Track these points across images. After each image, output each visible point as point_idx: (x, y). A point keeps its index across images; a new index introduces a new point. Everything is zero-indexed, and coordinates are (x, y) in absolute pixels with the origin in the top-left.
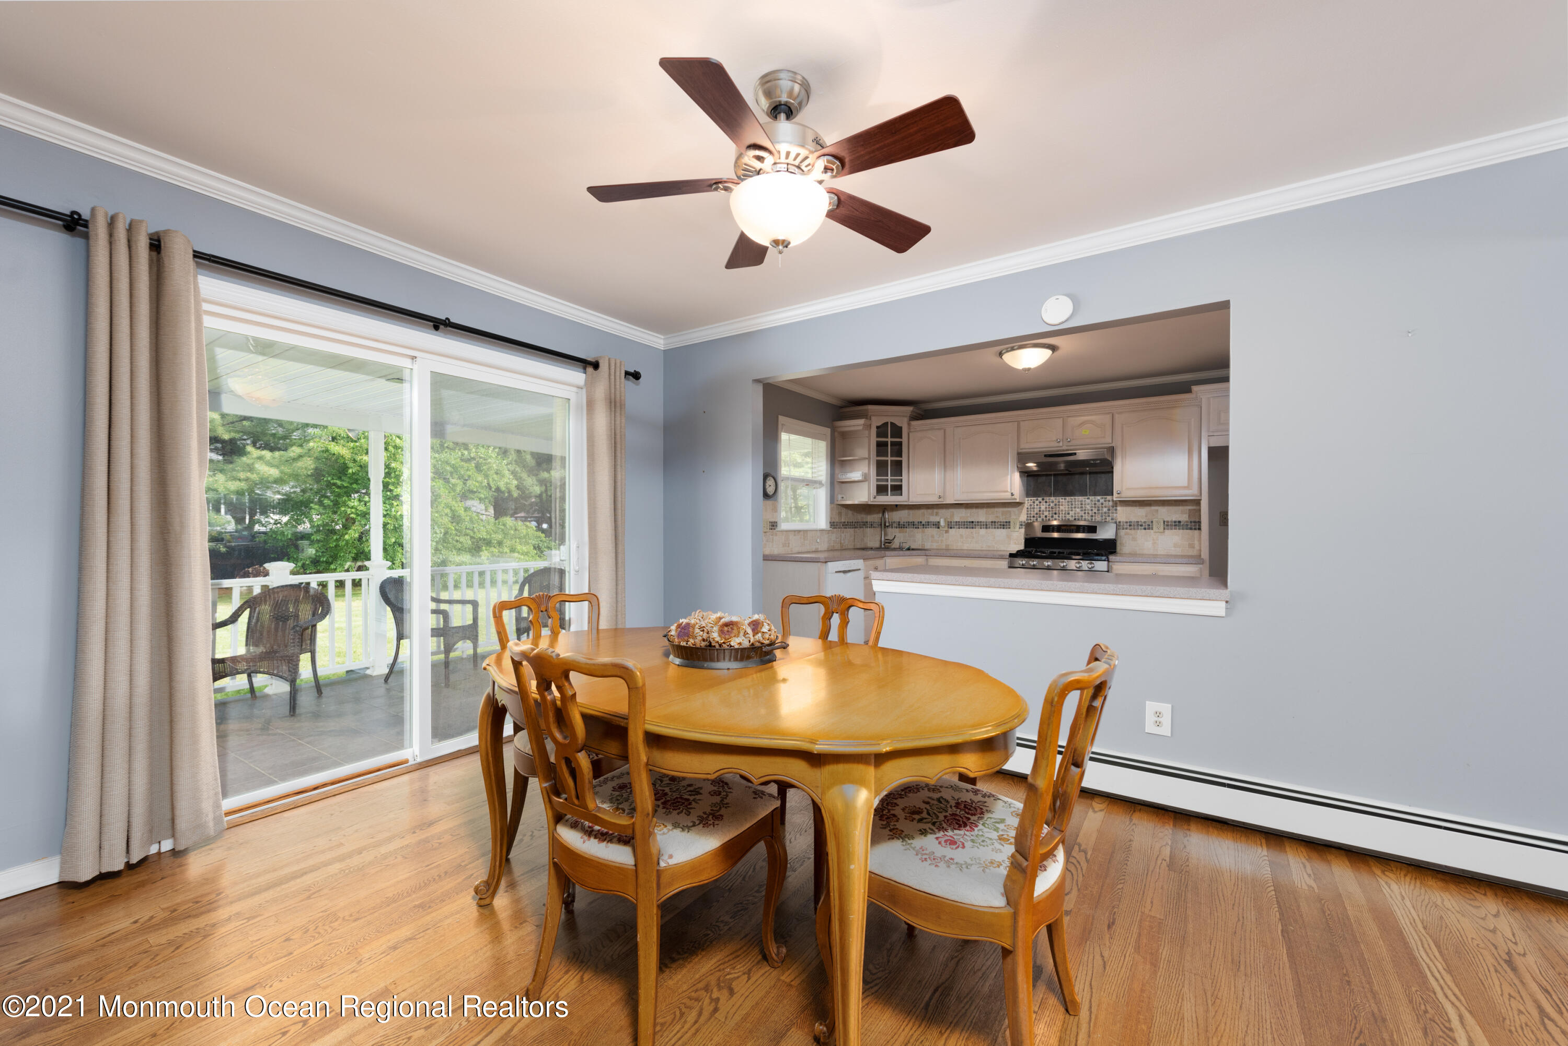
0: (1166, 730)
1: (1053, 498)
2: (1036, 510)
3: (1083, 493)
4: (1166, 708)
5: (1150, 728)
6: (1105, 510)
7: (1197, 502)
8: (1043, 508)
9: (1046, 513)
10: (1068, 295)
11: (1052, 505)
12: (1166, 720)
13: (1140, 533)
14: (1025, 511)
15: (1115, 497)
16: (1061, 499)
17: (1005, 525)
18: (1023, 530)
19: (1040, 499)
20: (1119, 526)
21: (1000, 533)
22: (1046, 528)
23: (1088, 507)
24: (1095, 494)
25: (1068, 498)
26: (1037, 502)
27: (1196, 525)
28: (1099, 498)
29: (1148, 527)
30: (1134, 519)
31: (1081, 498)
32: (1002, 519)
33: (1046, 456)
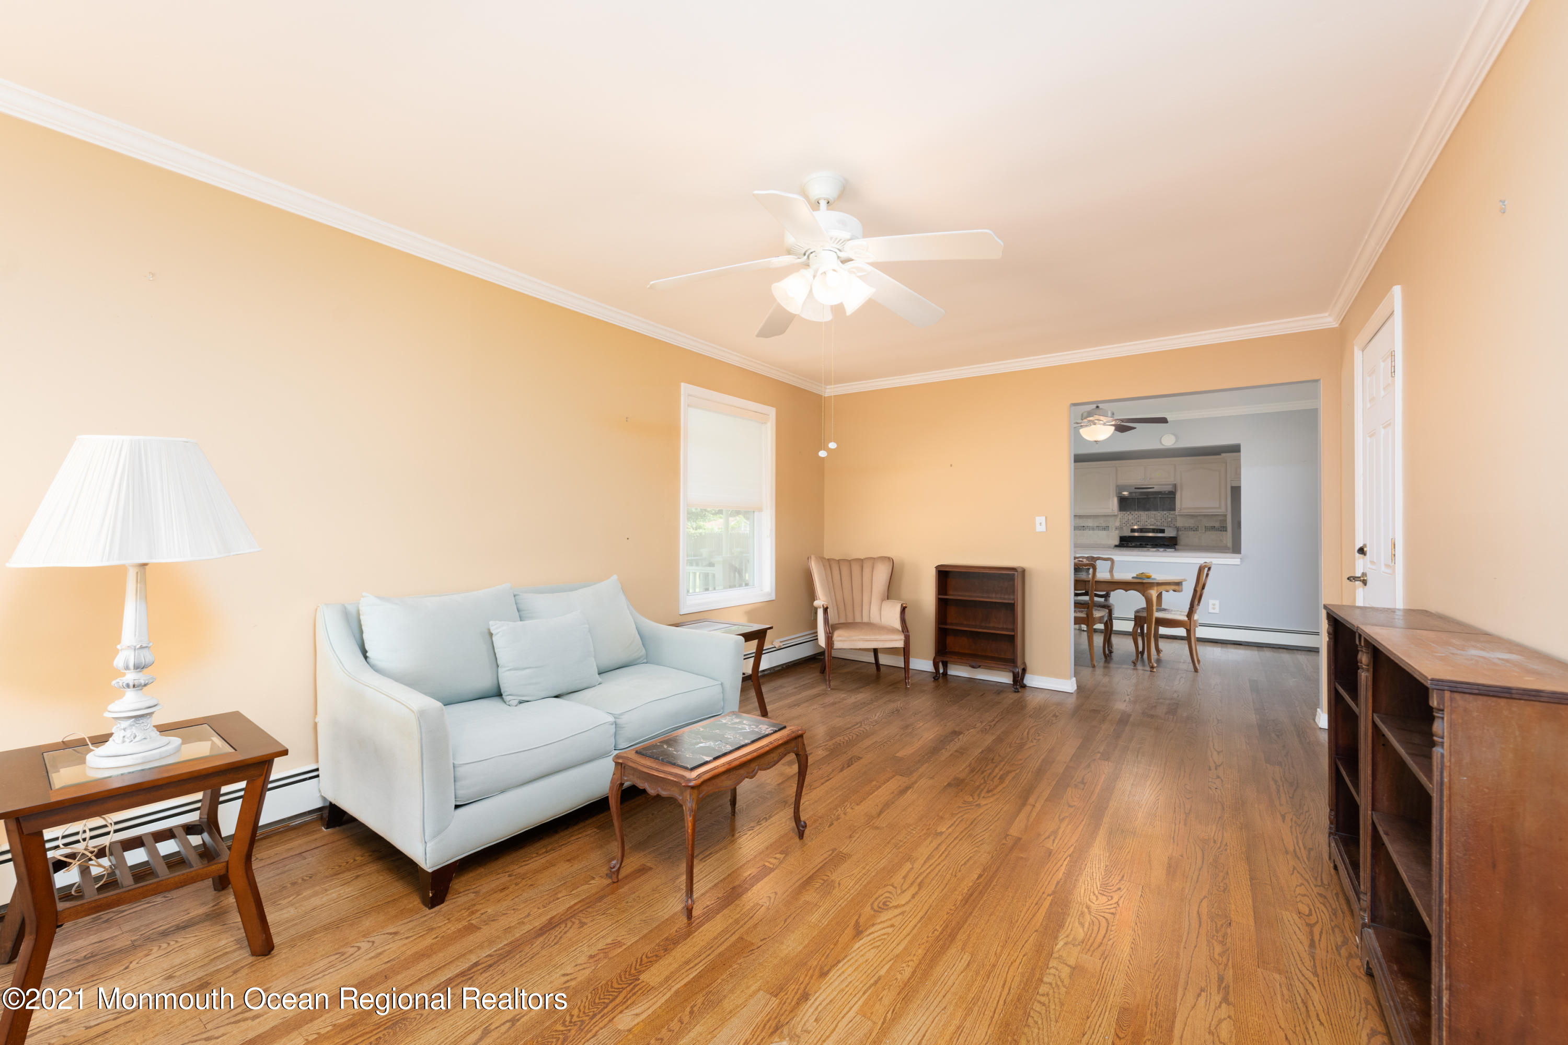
0: (1217, 611)
1: (1136, 512)
2: (1126, 519)
3: (1156, 509)
4: (1217, 602)
5: (1211, 610)
6: (1169, 520)
7: (1225, 516)
8: (1130, 518)
9: (1133, 521)
10: (1173, 434)
11: (1136, 516)
12: (1217, 607)
13: (1191, 533)
14: (1118, 519)
15: (1177, 512)
16: (1142, 513)
17: (1106, 528)
18: (1117, 532)
19: (1128, 513)
20: (1178, 529)
21: (1103, 533)
22: (1133, 531)
23: (1159, 518)
24: (1163, 510)
25: (1146, 513)
26: (1126, 515)
27: (1224, 529)
28: (1165, 512)
29: (1196, 529)
30: (1187, 525)
31: (1154, 512)
32: (1104, 525)
33: (1136, 488)
